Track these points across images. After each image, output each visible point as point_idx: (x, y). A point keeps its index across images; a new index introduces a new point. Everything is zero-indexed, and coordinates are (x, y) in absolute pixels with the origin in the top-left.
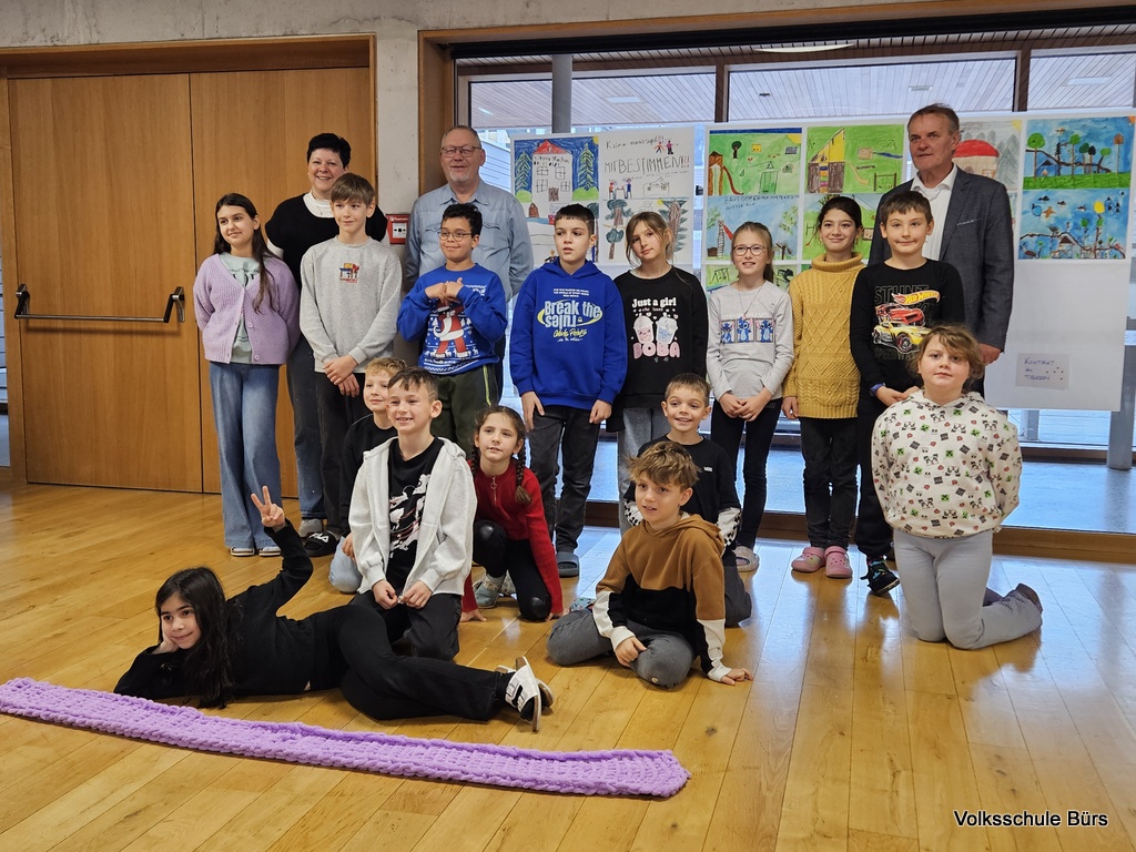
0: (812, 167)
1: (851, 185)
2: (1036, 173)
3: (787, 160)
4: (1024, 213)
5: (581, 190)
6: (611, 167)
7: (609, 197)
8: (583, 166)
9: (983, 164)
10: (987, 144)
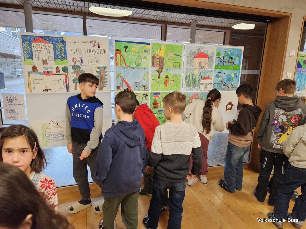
2: (218, 64)
4: (214, 76)
5: (59, 61)
6: (73, 51)
8: (59, 50)
9: (204, 60)
10: (206, 54)
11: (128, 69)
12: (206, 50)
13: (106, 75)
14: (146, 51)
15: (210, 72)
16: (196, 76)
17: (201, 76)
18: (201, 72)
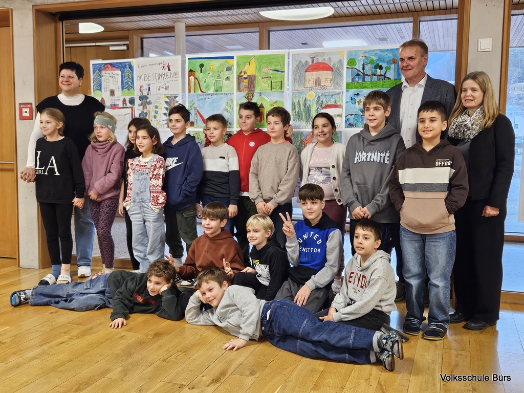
0: (239, 77)
1: (259, 87)
2: (353, 80)
3: (227, 73)
4: (347, 102)
5: (126, 90)
6: (140, 78)
7: (139, 94)
8: (126, 77)
9: (325, 75)
10: (327, 64)
11: (205, 97)
12: (326, 58)
14: (229, 69)
15: (337, 96)
16: (312, 103)
17: (320, 102)
18: (320, 95)
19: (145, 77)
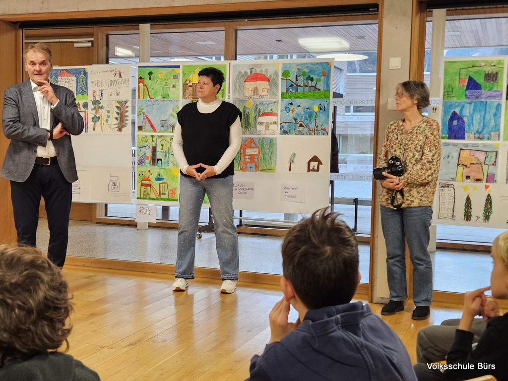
0: (185, 85)
2: (287, 91)
3: (174, 81)
4: (282, 111)
5: (80, 95)
6: (93, 83)
7: (93, 99)
8: (81, 83)
9: (262, 85)
10: (264, 75)
11: (153, 103)
12: (264, 70)
13: (127, 112)
14: (175, 77)
15: (273, 104)
16: (250, 110)
17: (258, 110)
18: (258, 103)
19: (98, 83)
